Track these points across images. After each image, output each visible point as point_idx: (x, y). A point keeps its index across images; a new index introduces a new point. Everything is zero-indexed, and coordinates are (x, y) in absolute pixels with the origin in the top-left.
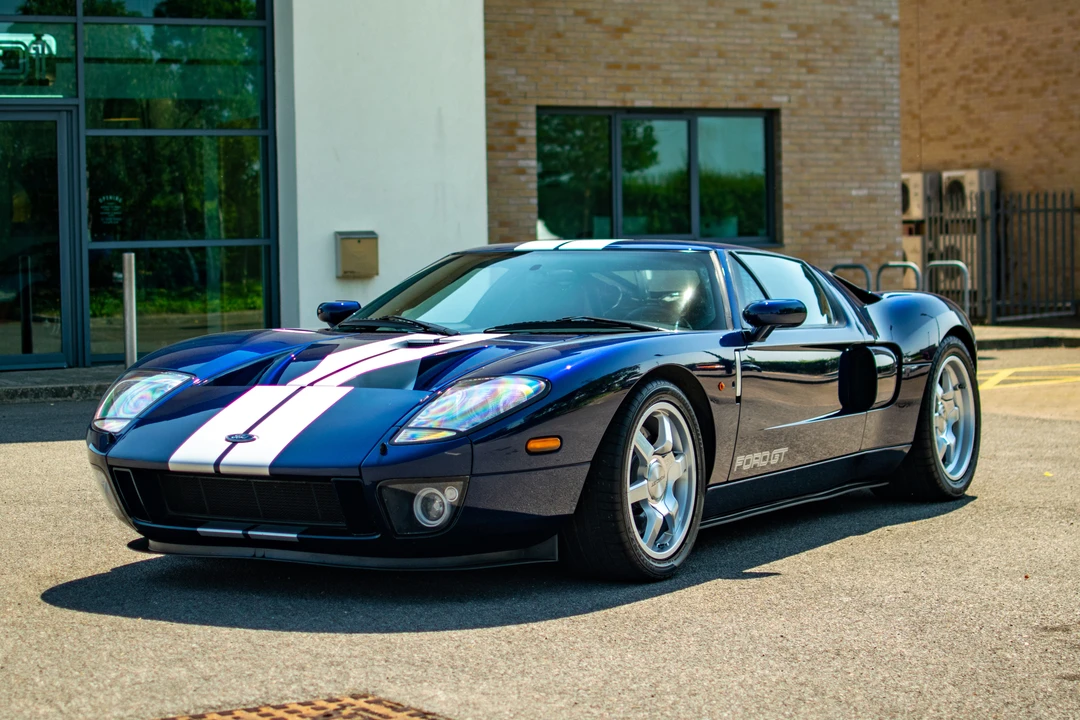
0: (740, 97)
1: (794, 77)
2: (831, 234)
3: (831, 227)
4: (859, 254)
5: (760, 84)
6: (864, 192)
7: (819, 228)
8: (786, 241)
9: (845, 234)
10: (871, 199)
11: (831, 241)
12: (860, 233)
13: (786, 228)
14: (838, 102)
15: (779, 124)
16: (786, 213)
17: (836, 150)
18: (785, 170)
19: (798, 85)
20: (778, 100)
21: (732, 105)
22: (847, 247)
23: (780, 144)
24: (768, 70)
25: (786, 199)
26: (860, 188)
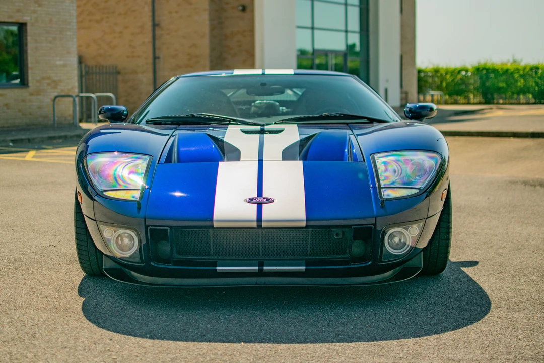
0: (10, 17)
1: (32, 8)
2: (48, 81)
3: (49, 78)
4: (60, 91)
5: (18, 11)
6: (62, 62)
7: (44, 78)
8: (30, 84)
9: (54, 81)
10: (65, 65)
11: (49, 84)
12: (60, 81)
13: (30, 78)
14: (51, 21)
15: (26, 30)
16: (30, 71)
17: (50, 42)
18: (29, 52)
19: (34, 12)
20: (26, 18)
21: (6, 20)
22: (55, 87)
23: (26, 39)
24: (22, 4)
25: (30, 65)
26: (60, 60)
